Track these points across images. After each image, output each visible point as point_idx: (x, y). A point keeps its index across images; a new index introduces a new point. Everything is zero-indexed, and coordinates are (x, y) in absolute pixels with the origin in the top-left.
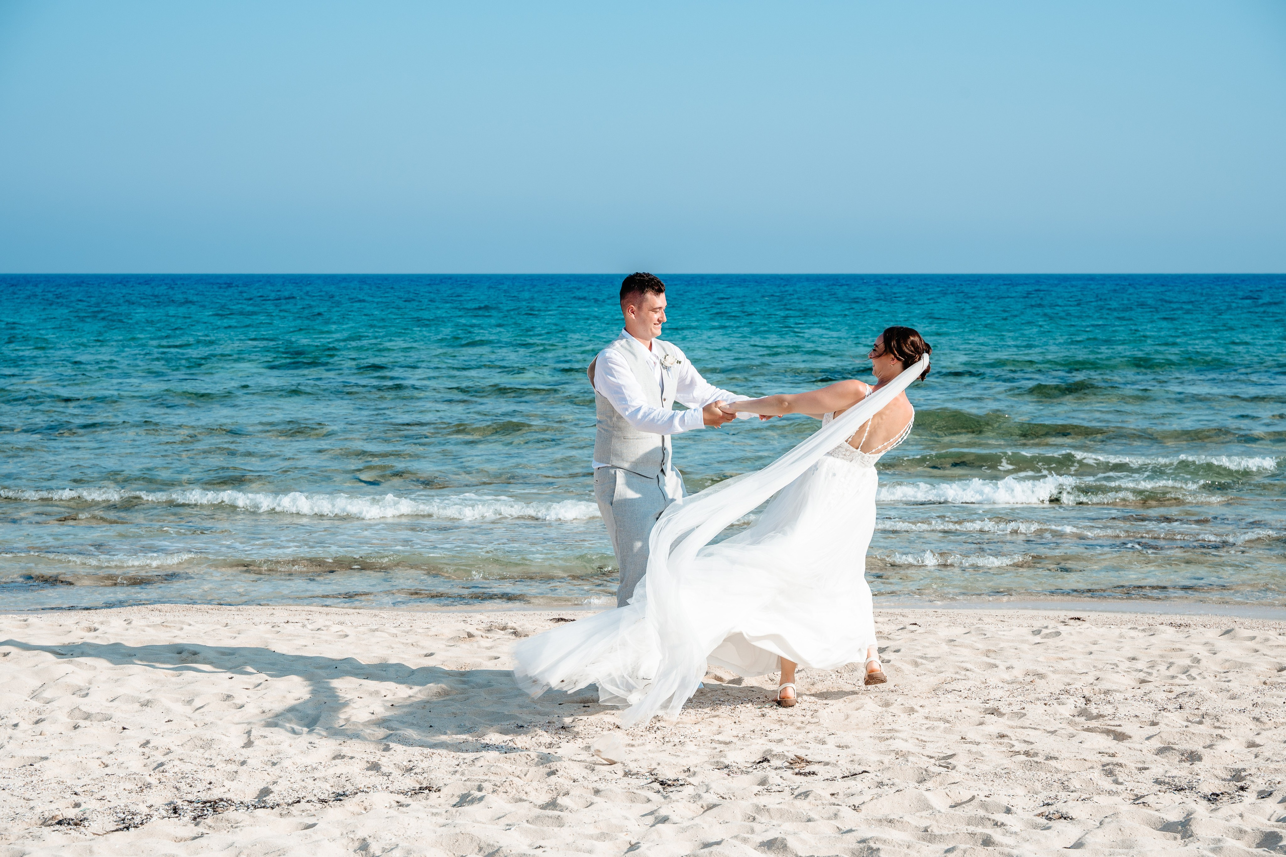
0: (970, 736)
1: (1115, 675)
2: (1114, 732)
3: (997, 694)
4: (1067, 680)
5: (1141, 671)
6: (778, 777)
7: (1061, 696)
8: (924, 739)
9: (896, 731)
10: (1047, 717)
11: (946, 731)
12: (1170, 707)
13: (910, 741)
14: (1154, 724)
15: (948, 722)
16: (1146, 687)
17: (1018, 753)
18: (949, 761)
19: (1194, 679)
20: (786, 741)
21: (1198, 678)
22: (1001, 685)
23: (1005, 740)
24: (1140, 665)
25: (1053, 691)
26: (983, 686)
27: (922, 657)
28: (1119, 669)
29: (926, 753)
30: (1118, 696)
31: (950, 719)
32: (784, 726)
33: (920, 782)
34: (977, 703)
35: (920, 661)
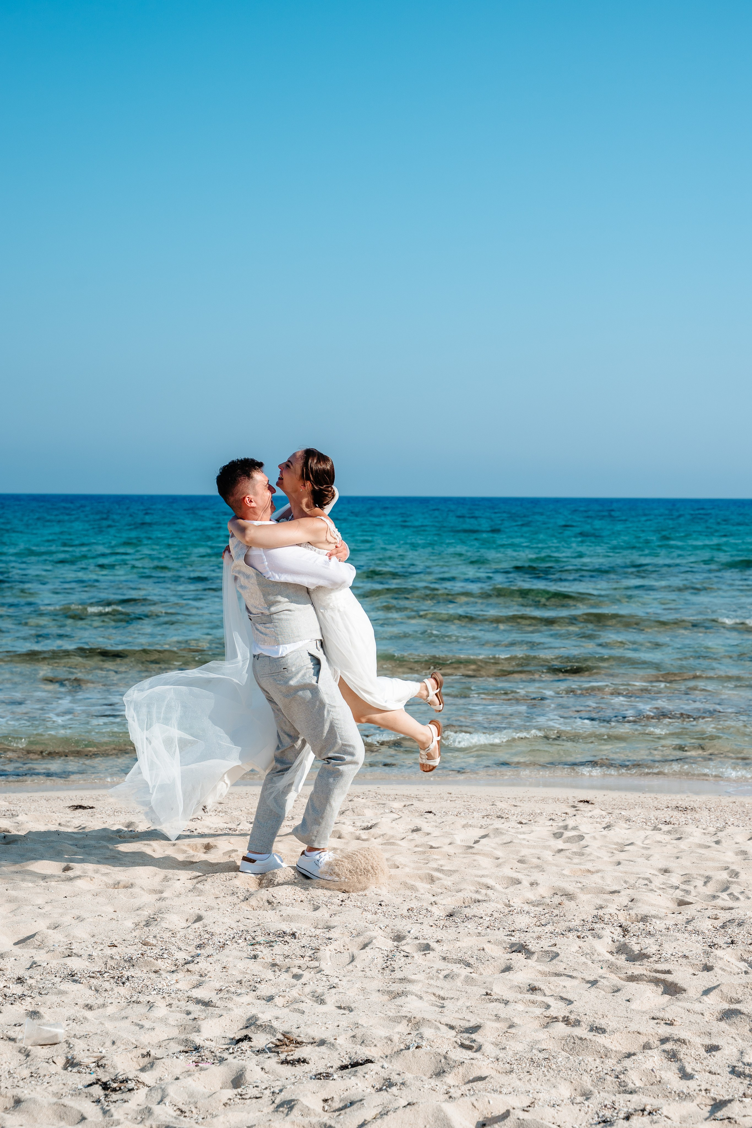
0: (499, 990)
1: (650, 894)
2: (664, 982)
3: (522, 921)
4: (600, 902)
5: (677, 888)
6: (259, 1069)
7: (595, 926)
8: (442, 993)
9: (410, 981)
10: (583, 959)
11: (469, 981)
12: (721, 941)
13: (426, 997)
14: (708, 968)
15: (469, 965)
16: (689, 911)
17: (556, 1019)
18: (473, 1036)
19: (738, 899)
20: (277, 1000)
21: (741, 897)
22: (526, 907)
23: (538, 997)
24: (675, 879)
25: (584, 917)
26: (506, 910)
27: (438, 870)
28: (652, 886)
29: (445, 1020)
30: (659, 925)
31: (472, 961)
32: (278, 973)
33: (440, 1073)
34: (501, 935)
35: (436, 874)
